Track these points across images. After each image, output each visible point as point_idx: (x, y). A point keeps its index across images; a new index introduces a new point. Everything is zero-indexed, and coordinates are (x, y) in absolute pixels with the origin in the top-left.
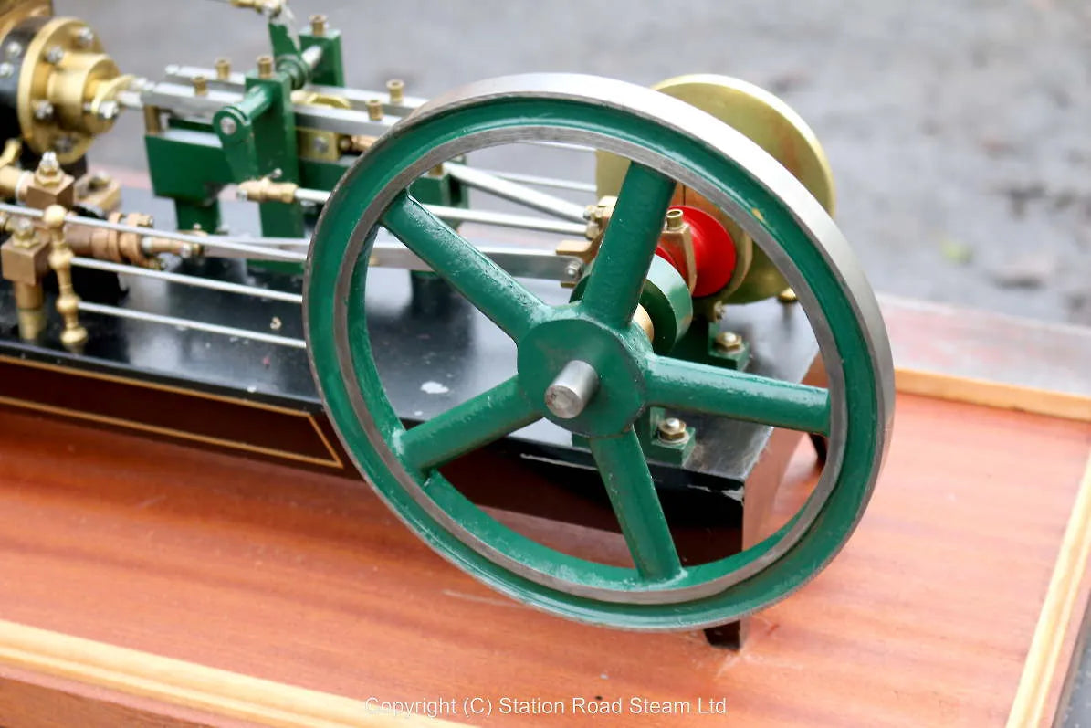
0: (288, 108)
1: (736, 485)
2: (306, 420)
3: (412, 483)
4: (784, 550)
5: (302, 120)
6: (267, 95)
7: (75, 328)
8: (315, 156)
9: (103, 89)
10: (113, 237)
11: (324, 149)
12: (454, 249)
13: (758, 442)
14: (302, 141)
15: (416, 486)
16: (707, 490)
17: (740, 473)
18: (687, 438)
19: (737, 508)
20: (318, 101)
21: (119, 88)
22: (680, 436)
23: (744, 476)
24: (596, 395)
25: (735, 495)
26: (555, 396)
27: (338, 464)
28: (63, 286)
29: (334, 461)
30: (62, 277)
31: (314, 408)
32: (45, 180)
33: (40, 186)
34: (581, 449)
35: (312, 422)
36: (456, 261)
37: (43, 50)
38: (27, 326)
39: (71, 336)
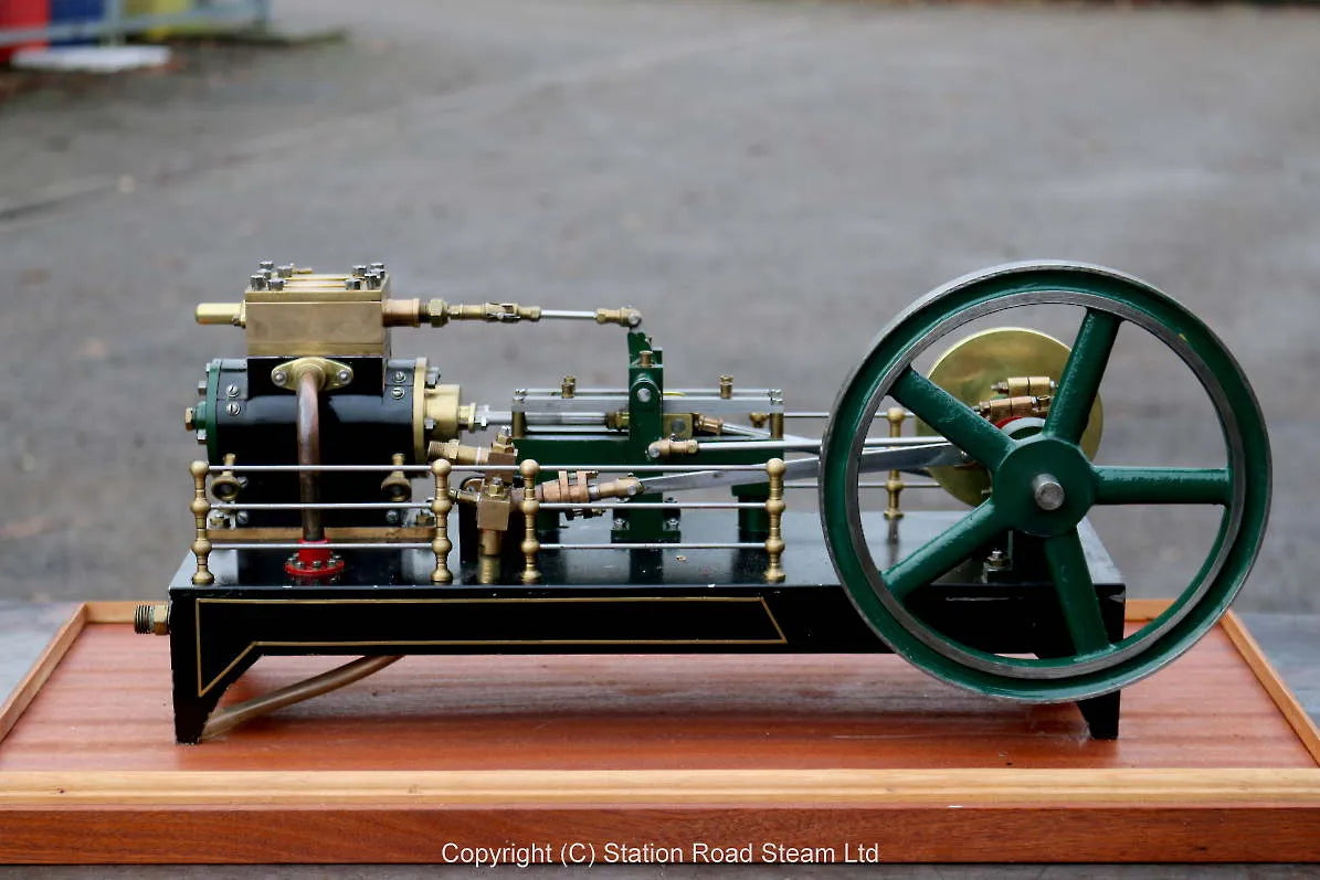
1: (1120, 588)
2: (760, 603)
5: (665, 405)
7: (535, 568)
10: (564, 488)
11: (683, 427)
25: (1116, 598)
26: (1043, 492)
27: (783, 640)
28: (529, 530)
29: (780, 638)
30: (529, 522)
31: (768, 592)
32: (505, 447)
33: (501, 452)
34: (995, 584)
35: (765, 605)
36: (952, 411)
37: (426, 377)
38: (486, 572)
39: (529, 574)
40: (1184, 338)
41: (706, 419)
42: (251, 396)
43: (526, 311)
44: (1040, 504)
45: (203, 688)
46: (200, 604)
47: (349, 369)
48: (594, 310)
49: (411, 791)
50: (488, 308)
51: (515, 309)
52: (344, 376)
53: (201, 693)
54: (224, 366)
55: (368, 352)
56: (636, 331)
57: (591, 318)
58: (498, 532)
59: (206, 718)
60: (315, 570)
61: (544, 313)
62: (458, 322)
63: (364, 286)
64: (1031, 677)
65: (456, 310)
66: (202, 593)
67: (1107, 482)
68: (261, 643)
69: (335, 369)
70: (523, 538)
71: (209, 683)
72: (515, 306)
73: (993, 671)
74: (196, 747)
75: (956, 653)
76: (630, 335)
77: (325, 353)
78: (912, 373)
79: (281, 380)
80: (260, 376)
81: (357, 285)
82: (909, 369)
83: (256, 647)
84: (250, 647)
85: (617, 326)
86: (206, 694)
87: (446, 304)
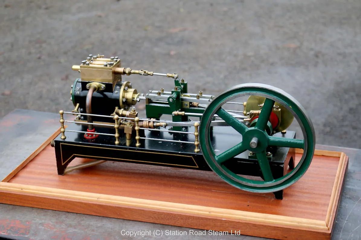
0: (181, 97)
1: (282, 164)
2: (191, 158)
3: (219, 166)
4: (295, 172)
5: (182, 99)
6: (176, 95)
7: (139, 143)
8: (185, 107)
9: (136, 96)
10: (148, 123)
11: (187, 105)
12: (230, 118)
13: (285, 157)
14: (182, 104)
15: (220, 167)
16: (276, 165)
17: (283, 161)
18: (271, 155)
19: (283, 168)
20: (184, 96)
21: (139, 96)
22: (270, 155)
23: (283, 162)
24: (259, 144)
25: (282, 166)
26: (252, 143)
27: (198, 167)
28: (137, 134)
29: (197, 166)
30: (137, 132)
31: (193, 155)
32: (133, 112)
33: (132, 114)
34: (250, 159)
35: (193, 158)
36: (231, 120)
37: (124, 88)
38: (128, 143)
39: (138, 144)
40: (291, 107)
41: (194, 103)
42: (82, 91)
43: (149, 73)
44: (250, 146)
45: (63, 163)
46: (61, 144)
47: (104, 86)
48: (167, 74)
49: (98, 199)
50: (140, 72)
51: (146, 72)
52: (103, 88)
53: (63, 164)
54: (78, 81)
55: (109, 82)
56: (176, 80)
57: (165, 76)
58: (130, 134)
59: (64, 170)
60: (90, 137)
61: (154, 74)
62: (133, 74)
63: (108, 66)
64: (252, 186)
65: (132, 71)
66: (61, 142)
67: (271, 141)
68: (75, 155)
69: (101, 86)
70: (136, 136)
71: (65, 162)
72: (147, 71)
73: (243, 184)
74: (63, 176)
75: (234, 178)
76: (175, 81)
77: (99, 81)
78: (221, 109)
79: (88, 88)
80: (84, 86)
81: (106, 65)
82: (221, 108)
83: (74, 156)
84: (73, 155)
85: (172, 78)
86: (64, 165)
87: (130, 70)
